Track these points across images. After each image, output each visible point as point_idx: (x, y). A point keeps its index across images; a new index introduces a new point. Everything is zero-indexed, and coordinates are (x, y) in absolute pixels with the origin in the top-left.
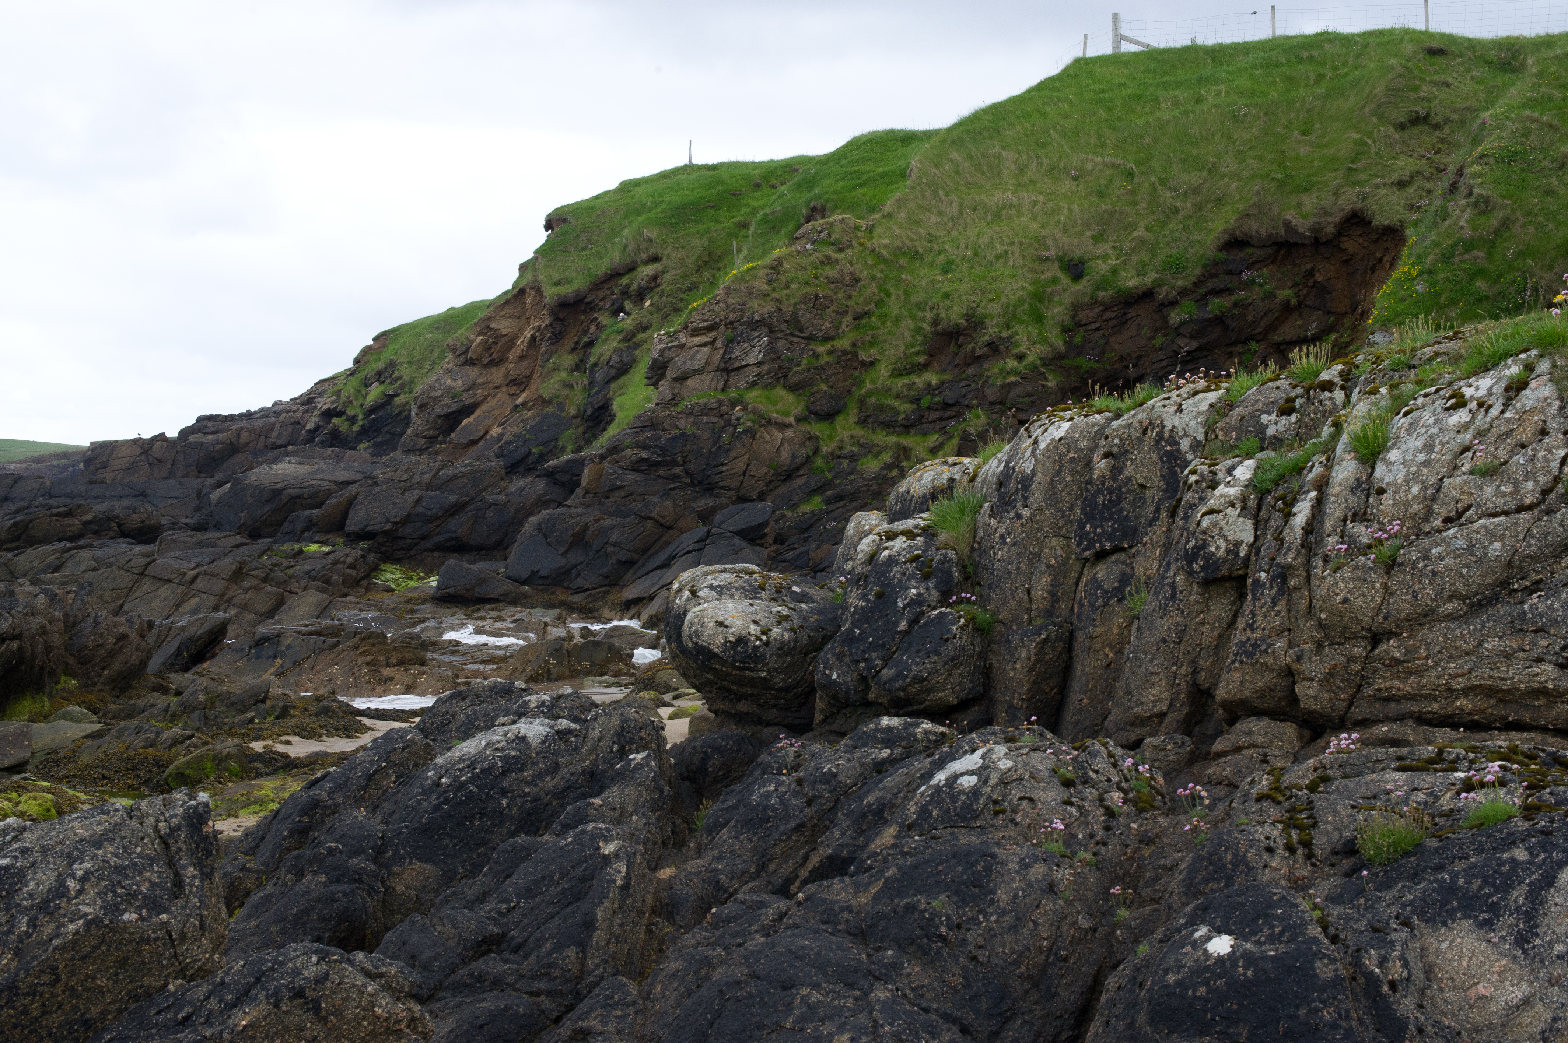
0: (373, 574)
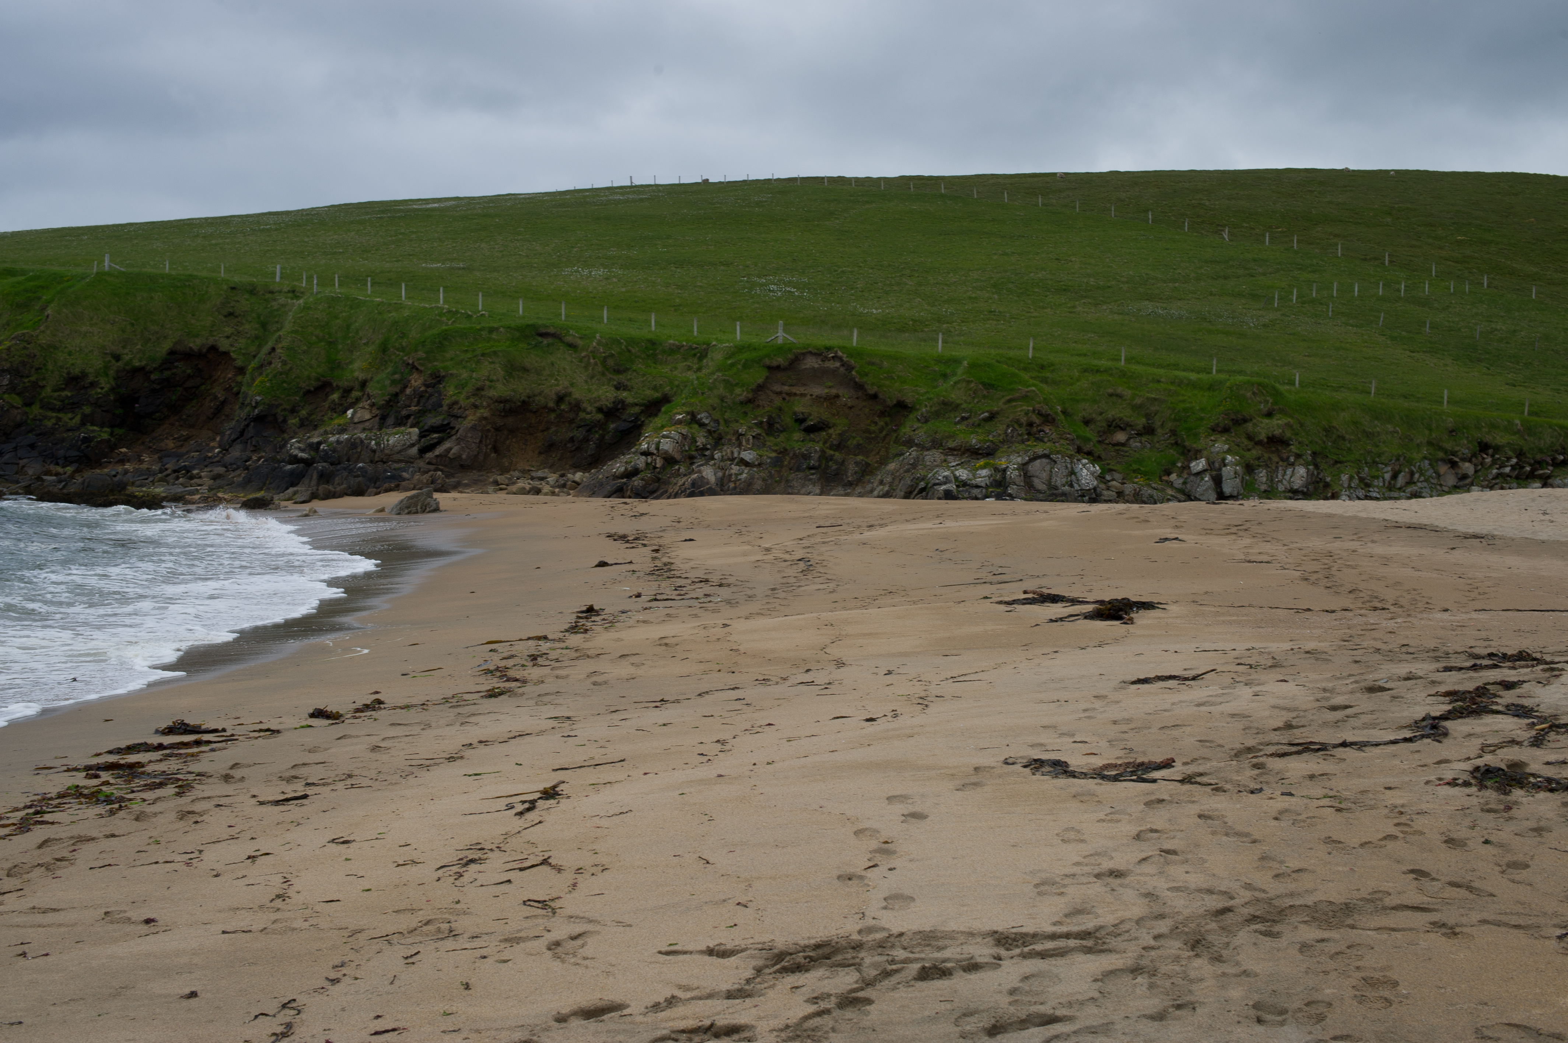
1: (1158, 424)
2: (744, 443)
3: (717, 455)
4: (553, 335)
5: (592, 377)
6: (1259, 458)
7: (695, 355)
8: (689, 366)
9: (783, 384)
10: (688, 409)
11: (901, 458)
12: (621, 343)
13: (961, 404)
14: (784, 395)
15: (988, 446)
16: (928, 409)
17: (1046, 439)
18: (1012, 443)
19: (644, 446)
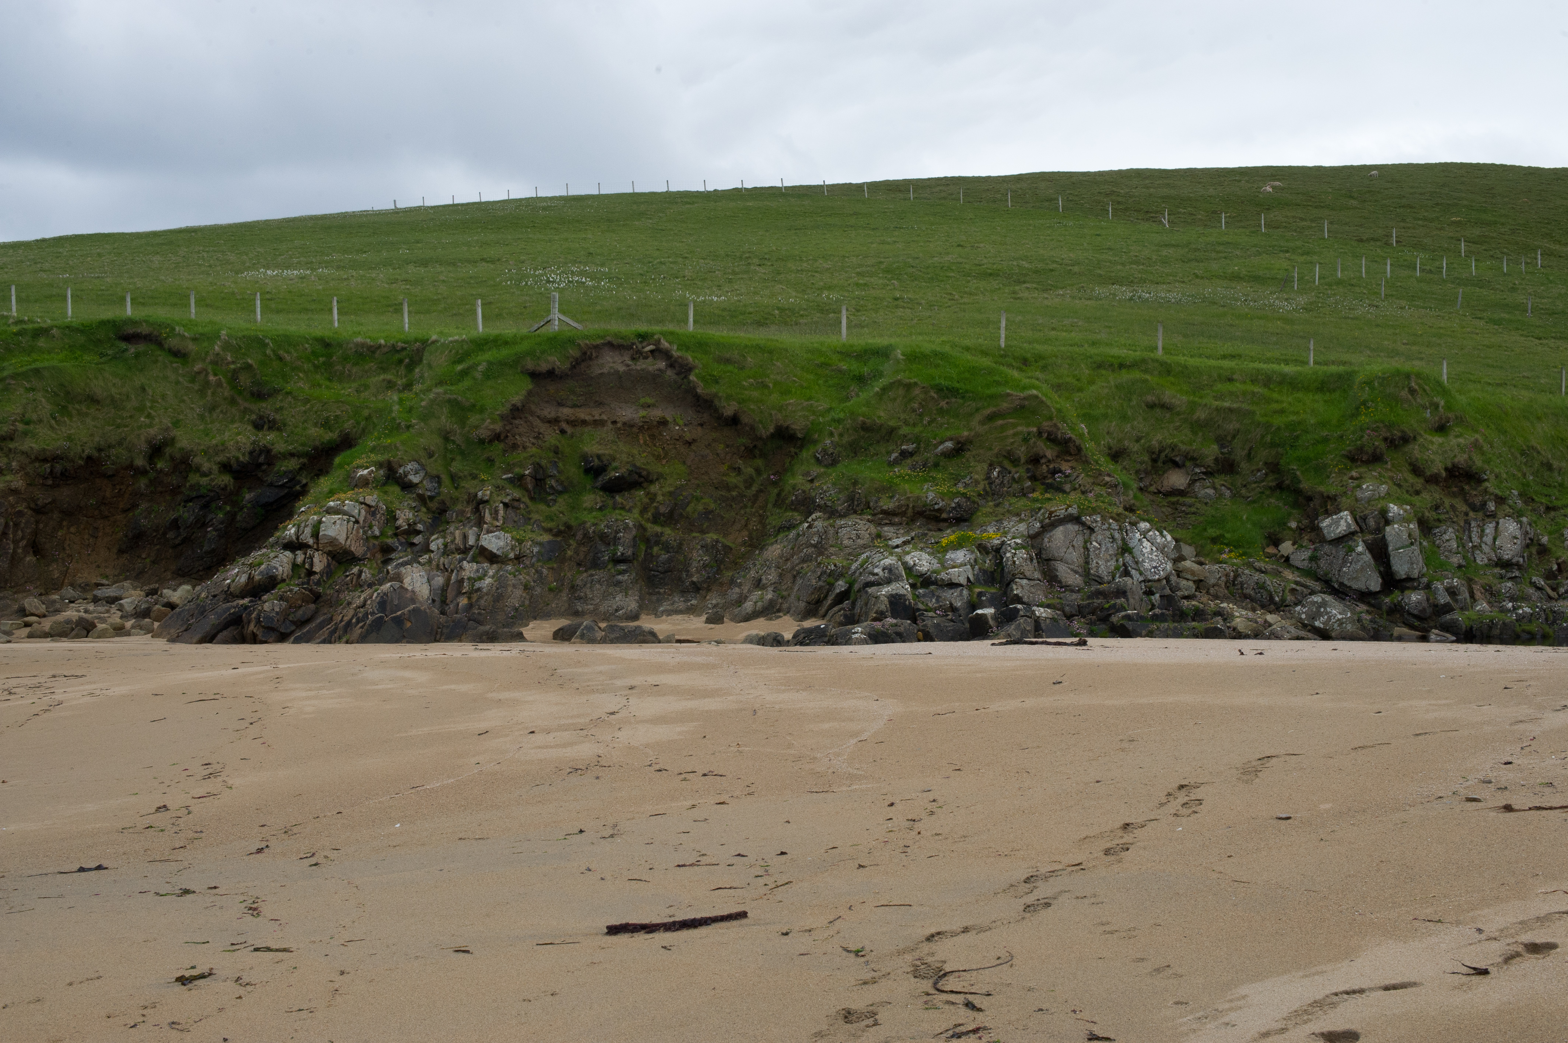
1: (1239, 454)
2: (488, 517)
3: (436, 543)
4: (147, 338)
5: (212, 409)
6: (1437, 507)
7: (400, 361)
8: (389, 382)
9: (560, 404)
10: (380, 458)
11: (792, 534)
12: (266, 345)
13: (899, 428)
14: (564, 425)
15: (959, 505)
16: (836, 438)
17: (1067, 487)
18: (1001, 496)
19: (291, 531)
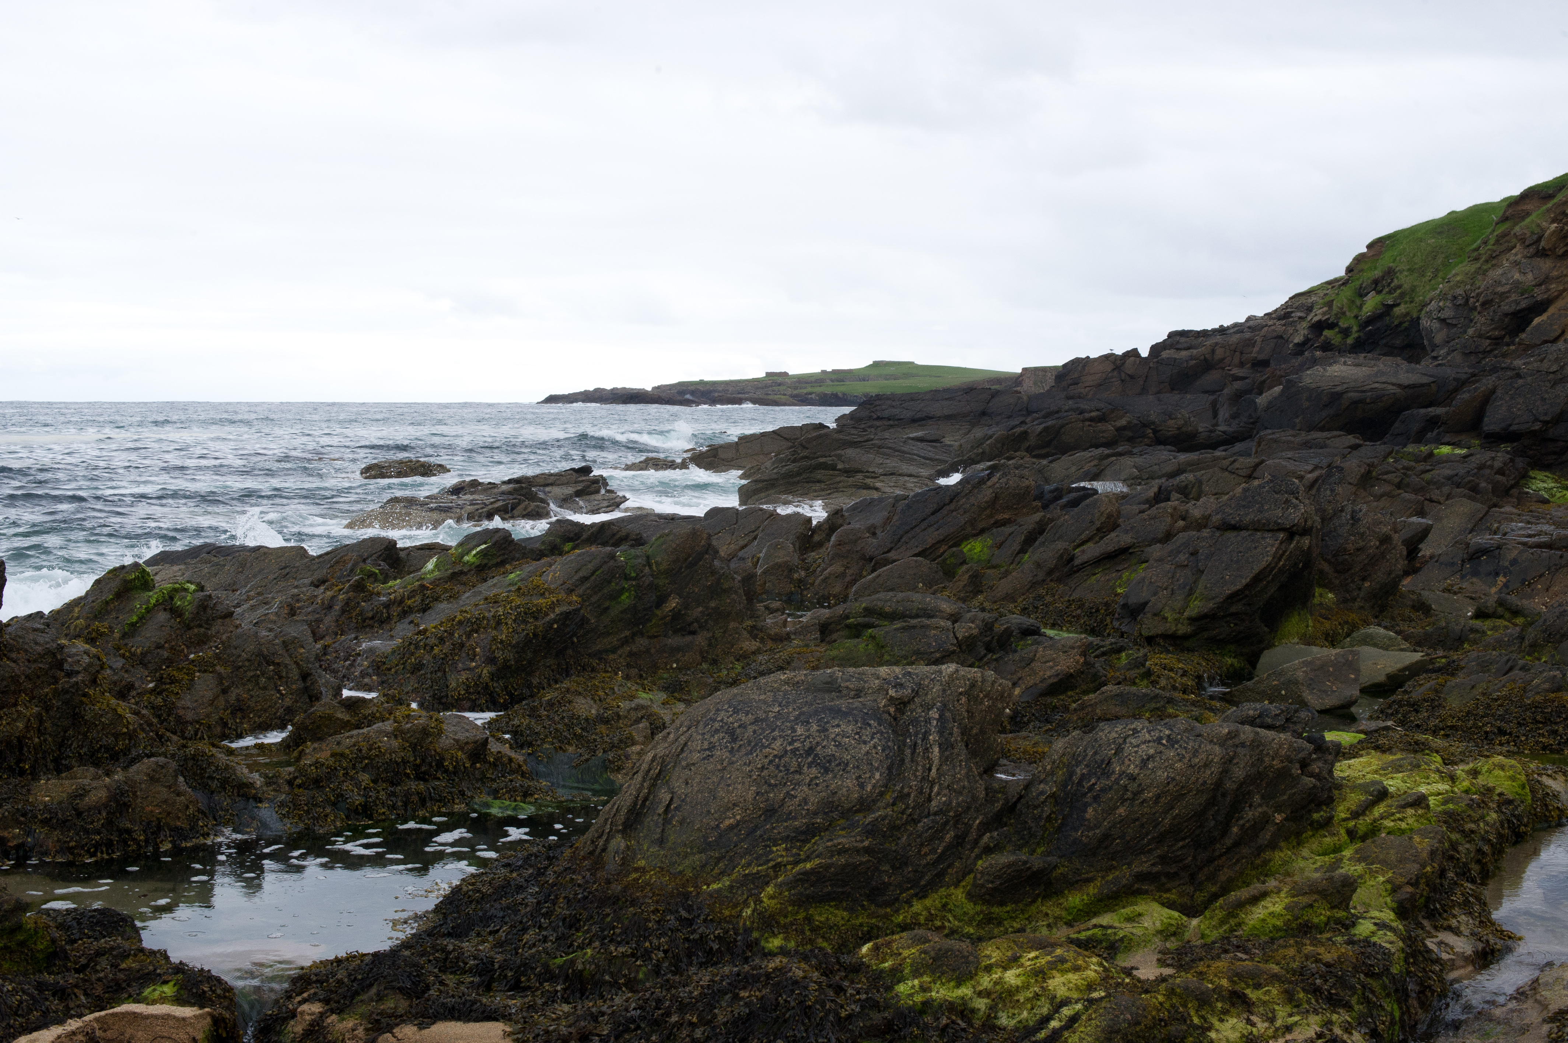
0: (1523, 482)
